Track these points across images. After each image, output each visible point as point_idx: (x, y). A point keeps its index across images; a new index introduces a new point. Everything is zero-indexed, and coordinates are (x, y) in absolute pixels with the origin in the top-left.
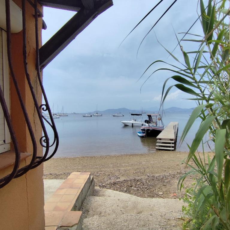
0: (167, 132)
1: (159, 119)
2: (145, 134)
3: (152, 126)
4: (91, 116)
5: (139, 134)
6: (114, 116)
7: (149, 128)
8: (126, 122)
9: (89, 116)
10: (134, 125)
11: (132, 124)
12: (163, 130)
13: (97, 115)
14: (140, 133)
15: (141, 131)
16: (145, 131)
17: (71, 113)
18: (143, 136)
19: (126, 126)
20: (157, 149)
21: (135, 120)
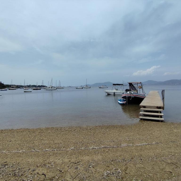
0: (150, 99)
1: (140, 87)
2: (125, 102)
3: (133, 93)
4: (82, 88)
5: (119, 102)
6: (100, 88)
7: (131, 95)
8: (109, 91)
9: (81, 88)
10: (115, 93)
11: (114, 93)
12: (145, 97)
13: (86, 87)
14: (120, 100)
15: (122, 99)
16: (126, 99)
17: (67, 86)
18: (124, 103)
19: (109, 94)
20: (141, 119)
21: (117, 90)
